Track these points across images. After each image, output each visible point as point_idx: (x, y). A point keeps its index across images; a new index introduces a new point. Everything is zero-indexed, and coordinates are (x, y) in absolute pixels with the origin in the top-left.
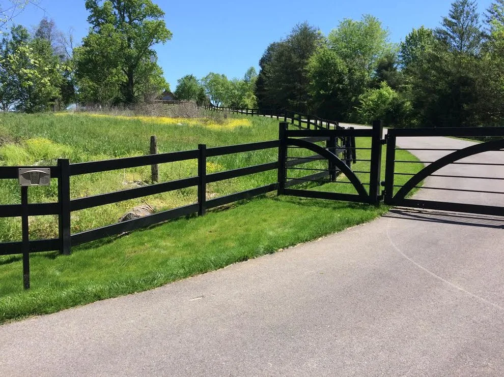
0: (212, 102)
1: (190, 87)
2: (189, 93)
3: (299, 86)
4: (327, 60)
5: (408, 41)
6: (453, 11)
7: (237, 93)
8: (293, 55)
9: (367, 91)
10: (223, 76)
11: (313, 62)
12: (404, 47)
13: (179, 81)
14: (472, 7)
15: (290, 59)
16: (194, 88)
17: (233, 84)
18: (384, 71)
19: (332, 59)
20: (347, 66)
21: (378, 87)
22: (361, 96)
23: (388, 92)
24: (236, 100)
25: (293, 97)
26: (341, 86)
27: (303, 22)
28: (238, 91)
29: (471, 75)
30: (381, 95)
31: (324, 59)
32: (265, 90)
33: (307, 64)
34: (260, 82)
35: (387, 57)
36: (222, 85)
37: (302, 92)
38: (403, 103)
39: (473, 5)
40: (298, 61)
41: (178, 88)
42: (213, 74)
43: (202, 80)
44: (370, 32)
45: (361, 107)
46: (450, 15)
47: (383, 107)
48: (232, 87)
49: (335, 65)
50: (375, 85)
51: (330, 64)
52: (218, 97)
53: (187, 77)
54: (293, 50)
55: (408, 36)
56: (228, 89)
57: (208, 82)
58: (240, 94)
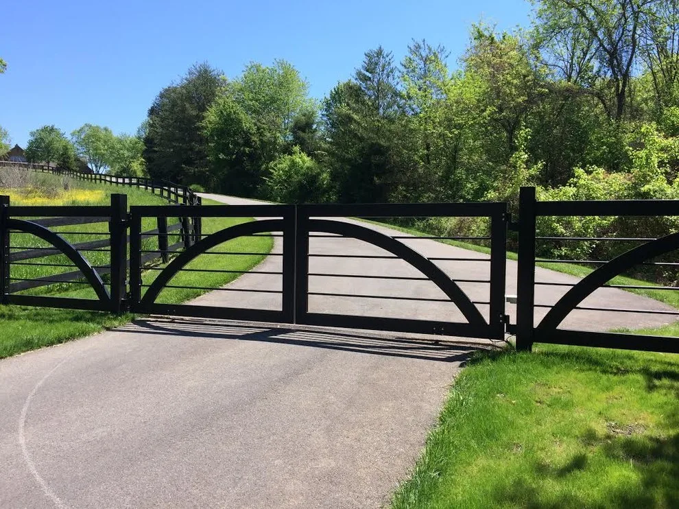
0: (90, 166)
1: (51, 143)
2: (49, 152)
3: (197, 147)
4: (229, 115)
5: (333, 98)
6: (367, 62)
7: (127, 154)
8: (187, 105)
9: (280, 158)
10: (106, 129)
11: (211, 116)
12: (328, 105)
13: (32, 134)
14: (387, 59)
15: (184, 110)
16: (56, 145)
17: (120, 141)
18: (301, 134)
19: (235, 113)
20: (255, 124)
21: (291, 153)
22: (272, 164)
23: (303, 160)
24: (125, 164)
25: (189, 162)
26: (247, 149)
27: (201, 62)
28: (128, 150)
29: (382, 142)
30: (293, 164)
31: (225, 113)
32: (156, 152)
33: (204, 118)
34: (148, 141)
35: (304, 115)
36: (105, 142)
37: (201, 155)
38: (319, 174)
39: (390, 57)
40: (194, 113)
41: (31, 143)
42: (90, 126)
43: (73, 134)
44: (285, 82)
45: (272, 178)
46: (363, 67)
47: (296, 178)
48: (119, 146)
49: (240, 121)
50: (287, 150)
51: (232, 120)
52: (100, 159)
53: (45, 129)
54: (189, 98)
55: (333, 90)
56: (113, 148)
57: (82, 137)
58: (130, 154)
